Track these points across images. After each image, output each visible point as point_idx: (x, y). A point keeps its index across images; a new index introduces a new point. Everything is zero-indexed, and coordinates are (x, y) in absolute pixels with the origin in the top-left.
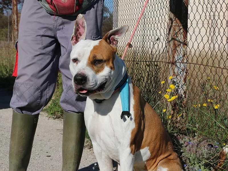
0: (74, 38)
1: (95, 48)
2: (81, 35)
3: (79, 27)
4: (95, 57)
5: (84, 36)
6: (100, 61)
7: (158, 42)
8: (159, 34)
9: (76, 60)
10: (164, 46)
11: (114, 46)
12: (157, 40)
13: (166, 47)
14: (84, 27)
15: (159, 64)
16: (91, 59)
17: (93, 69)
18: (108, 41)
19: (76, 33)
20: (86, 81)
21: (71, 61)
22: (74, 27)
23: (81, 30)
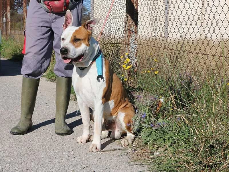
0: (65, 26)
1: (76, 31)
2: (69, 24)
3: (68, 18)
4: (75, 36)
5: (71, 24)
6: (79, 40)
7: (119, 31)
8: (119, 26)
9: (63, 39)
10: (122, 33)
11: (90, 31)
12: (118, 29)
13: (124, 34)
14: (71, 19)
15: (119, 45)
16: (73, 38)
17: (74, 45)
18: (86, 27)
19: (66, 22)
21: (61, 40)
22: (65, 18)
23: (69, 20)
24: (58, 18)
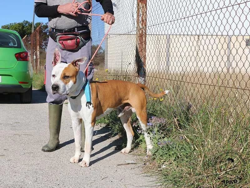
0: (54, 63)
1: (66, 69)
2: (57, 61)
3: (56, 56)
4: (64, 74)
5: (60, 61)
6: (68, 77)
9: (54, 76)
11: (78, 68)
14: (59, 56)
16: (63, 76)
17: (64, 82)
18: (74, 64)
19: (54, 60)
20: (58, 89)
21: (52, 76)
22: (53, 56)
23: (57, 58)
24: (71, 54)
